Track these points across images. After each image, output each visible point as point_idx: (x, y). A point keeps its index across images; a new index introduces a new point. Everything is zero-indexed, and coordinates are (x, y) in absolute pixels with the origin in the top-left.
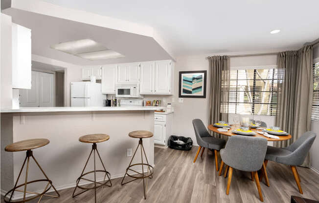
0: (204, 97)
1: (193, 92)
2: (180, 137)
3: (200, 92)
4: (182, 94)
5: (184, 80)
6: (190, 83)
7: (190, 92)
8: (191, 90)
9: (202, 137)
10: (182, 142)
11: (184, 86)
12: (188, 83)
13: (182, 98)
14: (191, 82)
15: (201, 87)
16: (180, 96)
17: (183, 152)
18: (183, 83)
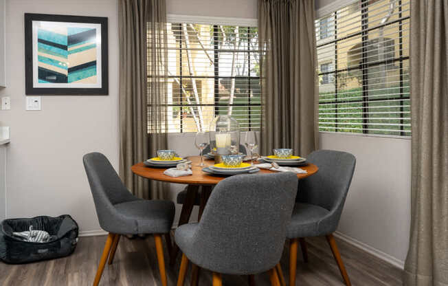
0: (104, 91)
1: (71, 77)
2: (36, 219)
3: (92, 78)
4: (37, 83)
5: (40, 41)
6: (62, 51)
7: (62, 78)
8: (66, 72)
9: (114, 203)
10: (41, 235)
11: (40, 59)
12: (55, 49)
13: (38, 98)
14: (65, 48)
15: (94, 63)
16: (30, 91)
17: (52, 262)
18: (39, 49)
